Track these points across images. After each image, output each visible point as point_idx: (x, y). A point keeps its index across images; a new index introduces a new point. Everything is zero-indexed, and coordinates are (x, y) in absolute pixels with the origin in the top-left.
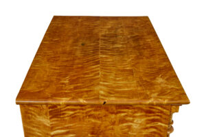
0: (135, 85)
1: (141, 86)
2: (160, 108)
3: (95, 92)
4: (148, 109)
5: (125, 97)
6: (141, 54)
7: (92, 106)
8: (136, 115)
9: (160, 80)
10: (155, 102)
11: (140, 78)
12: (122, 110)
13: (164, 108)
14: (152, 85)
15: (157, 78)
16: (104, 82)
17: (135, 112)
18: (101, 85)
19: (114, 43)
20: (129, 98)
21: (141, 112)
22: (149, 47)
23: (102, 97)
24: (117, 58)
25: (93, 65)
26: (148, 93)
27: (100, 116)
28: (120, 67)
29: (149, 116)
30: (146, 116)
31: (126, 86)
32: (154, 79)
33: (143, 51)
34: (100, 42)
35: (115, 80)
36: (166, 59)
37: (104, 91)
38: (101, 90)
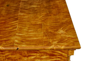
0: (42, 35)
1: (46, 36)
2: (60, 52)
3: (12, 41)
4: (51, 53)
5: (33, 44)
6: (50, 12)
7: (10, 51)
8: (43, 57)
9: (61, 31)
10: (55, 48)
11: (47, 30)
12: (32, 54)
13: (63, 52)
14: (55, 35)
15: (59, 30)
16: (19, 33)
17: (42, 56)
18: (17, 35)
19: (31, 4)
20: (36, 45)
21: (46, 55)
22: (57, 7)
23: (16, 45)
24: (32, 15)
25: (13, 21)
26: (51, 41)
27: (16, 58)
28: (33, 22)
29: (52, 58)
30: (50, 58)
31: (35, 36)
32: (57, 30)
33: (52, 10)
34: (21, 3)
35: (28, 32)
36: (68, 16)
37: (18, 40)
38: (16, 39)
